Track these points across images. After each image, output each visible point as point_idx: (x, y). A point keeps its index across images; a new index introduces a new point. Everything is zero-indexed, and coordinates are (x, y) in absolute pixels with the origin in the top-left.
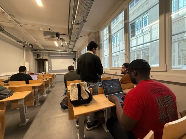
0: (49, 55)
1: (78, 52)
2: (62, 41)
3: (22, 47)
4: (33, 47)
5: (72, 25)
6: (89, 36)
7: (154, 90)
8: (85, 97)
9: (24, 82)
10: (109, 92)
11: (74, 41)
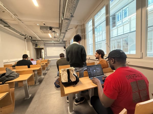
0: (45, 44)
1: (67, 42)
2: (55, 33)
3: (24, 39)
4: (32, 39)
5: (62, 21)
6: (76, 28)
7: (129, 75)
8: (73, 79)
9: (27, 66)
10: (92, 75)
11: (64, 33)
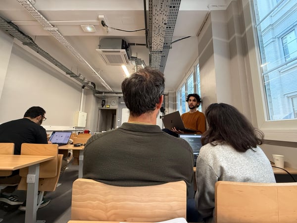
0: (120, 101)
1: (170, 96)
3: (81, 88)
4: (95, 88)
11: (161, 52)
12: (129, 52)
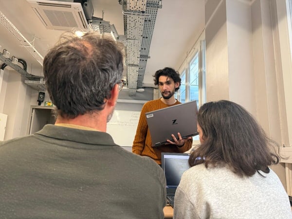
11: (143, 12)
12: (88, 8)
